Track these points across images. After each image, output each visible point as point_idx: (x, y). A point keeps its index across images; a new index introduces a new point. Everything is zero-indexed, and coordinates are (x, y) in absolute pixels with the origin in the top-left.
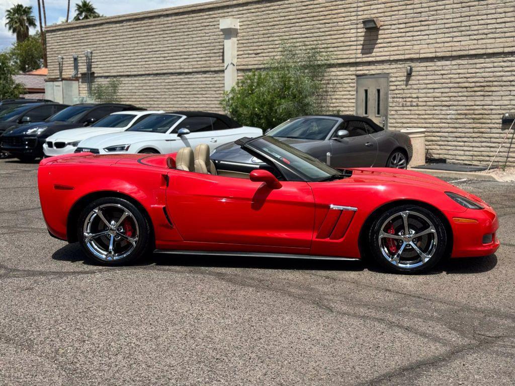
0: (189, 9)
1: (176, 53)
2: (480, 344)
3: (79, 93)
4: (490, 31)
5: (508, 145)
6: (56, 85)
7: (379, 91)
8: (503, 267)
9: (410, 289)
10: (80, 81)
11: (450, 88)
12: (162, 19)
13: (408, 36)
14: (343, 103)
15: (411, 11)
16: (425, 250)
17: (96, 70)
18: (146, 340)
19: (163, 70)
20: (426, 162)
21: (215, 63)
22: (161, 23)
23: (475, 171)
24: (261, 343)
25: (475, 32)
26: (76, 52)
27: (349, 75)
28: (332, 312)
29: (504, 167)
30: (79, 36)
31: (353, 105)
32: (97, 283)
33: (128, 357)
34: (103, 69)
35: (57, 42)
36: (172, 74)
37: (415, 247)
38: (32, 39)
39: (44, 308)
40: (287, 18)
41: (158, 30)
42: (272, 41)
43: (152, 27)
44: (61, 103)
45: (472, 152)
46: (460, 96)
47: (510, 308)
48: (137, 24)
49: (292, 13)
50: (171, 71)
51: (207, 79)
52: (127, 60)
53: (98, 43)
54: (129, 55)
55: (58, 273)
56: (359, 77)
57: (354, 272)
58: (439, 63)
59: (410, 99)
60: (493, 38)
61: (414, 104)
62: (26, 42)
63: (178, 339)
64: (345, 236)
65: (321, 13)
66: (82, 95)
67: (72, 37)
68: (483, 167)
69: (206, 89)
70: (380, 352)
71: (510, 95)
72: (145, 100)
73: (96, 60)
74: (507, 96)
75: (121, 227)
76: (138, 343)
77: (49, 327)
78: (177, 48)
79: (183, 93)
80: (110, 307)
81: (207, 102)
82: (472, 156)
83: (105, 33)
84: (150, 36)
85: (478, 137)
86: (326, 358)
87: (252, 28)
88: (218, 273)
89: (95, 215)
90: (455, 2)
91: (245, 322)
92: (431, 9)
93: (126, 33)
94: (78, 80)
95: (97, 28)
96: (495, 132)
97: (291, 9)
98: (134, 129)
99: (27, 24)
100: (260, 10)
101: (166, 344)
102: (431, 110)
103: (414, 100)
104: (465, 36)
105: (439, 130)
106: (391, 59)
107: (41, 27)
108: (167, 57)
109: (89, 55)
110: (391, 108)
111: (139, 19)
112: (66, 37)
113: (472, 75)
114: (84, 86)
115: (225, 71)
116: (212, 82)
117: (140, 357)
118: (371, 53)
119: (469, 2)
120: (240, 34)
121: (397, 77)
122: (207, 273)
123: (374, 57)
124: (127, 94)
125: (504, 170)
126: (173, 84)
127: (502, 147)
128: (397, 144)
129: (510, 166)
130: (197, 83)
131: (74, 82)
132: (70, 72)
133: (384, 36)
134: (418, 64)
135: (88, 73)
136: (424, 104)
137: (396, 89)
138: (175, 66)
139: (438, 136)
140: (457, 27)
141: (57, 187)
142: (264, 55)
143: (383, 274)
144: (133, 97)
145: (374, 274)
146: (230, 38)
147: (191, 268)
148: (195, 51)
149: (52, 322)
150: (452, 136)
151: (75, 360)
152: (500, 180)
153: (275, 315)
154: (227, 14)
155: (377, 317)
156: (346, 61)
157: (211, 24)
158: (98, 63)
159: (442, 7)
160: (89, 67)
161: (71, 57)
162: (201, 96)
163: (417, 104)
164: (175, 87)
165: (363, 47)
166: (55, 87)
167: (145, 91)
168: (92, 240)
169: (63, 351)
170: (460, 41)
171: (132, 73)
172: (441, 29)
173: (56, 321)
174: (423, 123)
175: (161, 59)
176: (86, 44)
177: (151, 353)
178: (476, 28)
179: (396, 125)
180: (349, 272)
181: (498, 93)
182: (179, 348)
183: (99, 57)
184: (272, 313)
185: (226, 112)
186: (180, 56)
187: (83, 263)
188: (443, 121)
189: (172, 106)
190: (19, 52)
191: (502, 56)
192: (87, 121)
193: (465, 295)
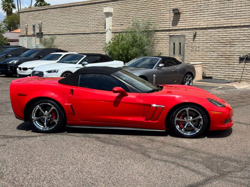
0: (89, 2)
1: (83, 24)
2: (220, 176)
3: (36, 43)
4: (234, 15)
5: (242, 71)
6: (24, 38)
7: (180, 43)
8: (235, 134)
9: (189, 146)
10: (36, 36)
11: (214, 43)
12: (76, 7)
13: (195, 17)
14: (163, 49)
15: (196, 5)
16: (197, 126)
17: (44, 32)
18: (58, 173)
19: (76, 32)
20: (203, 78)
21: (101, 29)
22: (75, 9)
23: (226, 83)
24: (114, 175)
25: (227, 16)
26: (34, 23)
27: (166, 35)
28: (150, 158)
29: (240, 81)
30: (36, 15)
31: (168, 50)
32: (37, 142)
33: (49, 182)
34: (48, 31)
35: (25, 18)
36: (80, 34)
37: (192, 125)
38: (14, 14)
39: (10, 156)
40: (136, 7)
41: (74, 12)
42: (129, 18)
43: (71, 11)
44: (27, 48)
45: (225, 74)
46: (219, 47)
47: (236, 156)
48: (64, 9)
49: (139, 5)
50: (80, 32)
51: (98, 37)
52: (59, 27)
53: (44, 18)
54: (60, 24)
55: (19, 137)
56: (171, 37)
57: (163, 137)
58: (209, 31)
59: (195, 48)
60: (235, 19)
61: (197, 50)
62: (11, 16)
63: (74, 172)
64: (159, 119)
65: (153, 6)
66: (37, 44)
67: (32, 15)
68: (230, 81)
69: (97, 41)
70: (171, 180)
71: (243, 46)
72: (67, 46)
73: (43, 27)
74: (242, 47)
75: (50, 114)
76: (54, 175)
77: (12, 166)
78: (83, 21)
79: (86, 43)
80: (43, 155)
81: (98, 48)
82: (225, 76)
83: (48, 13)
84: (70, 15)
85: (228, 66)
86: (145, 183)
87: (119, 12)
88: (97, 137)
89: (38, 108)
90: (217, 1)
91: (107, 163)
92: (206, 4)
93: (58, 14)
94: (35, 36)
95: (44, 11)
96: (236, 64)
97: (138, 3)
98: (61, 62)
99: (11, 7)
100: (123, 3)
101: (68, 175)
102: (205, 53)
103: (197, 48)
104: (222, 17)
105: (209, 63)
106: (186, 28)
107: (18, 9)
108: (78, 26)
109: (40, 24)
110: (186, 52)
111: (65, 7)
112: (29, 15)
113: (225, 36)
114: (38, 39)
115: (106, 33)
116: (100, 38)
117: (55, 182)
118: (177, 25)
119: (224, 1)
120: (113, 15)
121: (189, 37)
122: (92, 137)
123: (178, 27)
124: (59, 43)
125: (240, 83)
126: (81, 39)
127: (239, 71)
128: (188, 70)
129: (243, 81)
130: (93, 38)
131: (33, 37)
132: (31, 32)
133: (183, 17)
134: (199, 31)
135: (40, 33)
136: (202, 50)
137: (189, 43)
138: (82, 30)
139: (209, 66)
140: (218, 13)
141: (19, 95)
142: (125, 25)
143: (177, 138)
144: (62, 45)
145: (172, 138)
146: (108, 17)
147: (84, 134)
148: (92, 23)
149: (14, 163)
150: (215, 66)
151: (23, 184)
152: (238, 88)
153: (122, 160)
154: (107, 5)
155: (172, 161)
156: (165, 29)
157: (100, 10)
158: (44, 28)
159: (211, 3)
160: (40, 30)
161: (32, 25)
162: (94, 45)
163: (199, 50)
164: (82, 40)
165: (173, 22)
166: (24, 40)
167: (67, 42)
168: (36, 121)
169: (18, 179)
170: (220, 20)
171: (61, 33)
172: (210, 14)
173: (16, 163)
174: (201, 59)
175: (75, 26)
176: (38, 19)
177: (60, 180)
178: (227, 13)
179: (188, 60)
180: (160, 137)
181: (238, 46)
182: (74, 178)
183: (45, 25)
184: (121, 158)
185: (106, 53)
186: (85, 25)
187: (32, 131)
188: (211, 58)
189: (80, 49)
190: (7, 21)
191: (240, 27)
192: (38, 57)
193: (215, 150)
